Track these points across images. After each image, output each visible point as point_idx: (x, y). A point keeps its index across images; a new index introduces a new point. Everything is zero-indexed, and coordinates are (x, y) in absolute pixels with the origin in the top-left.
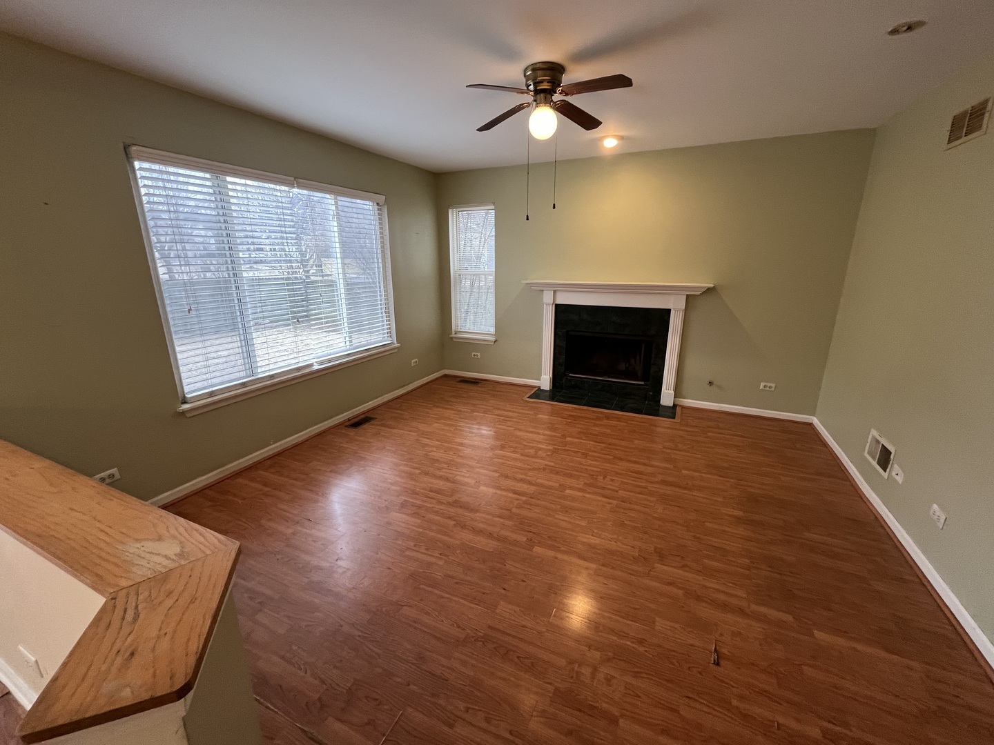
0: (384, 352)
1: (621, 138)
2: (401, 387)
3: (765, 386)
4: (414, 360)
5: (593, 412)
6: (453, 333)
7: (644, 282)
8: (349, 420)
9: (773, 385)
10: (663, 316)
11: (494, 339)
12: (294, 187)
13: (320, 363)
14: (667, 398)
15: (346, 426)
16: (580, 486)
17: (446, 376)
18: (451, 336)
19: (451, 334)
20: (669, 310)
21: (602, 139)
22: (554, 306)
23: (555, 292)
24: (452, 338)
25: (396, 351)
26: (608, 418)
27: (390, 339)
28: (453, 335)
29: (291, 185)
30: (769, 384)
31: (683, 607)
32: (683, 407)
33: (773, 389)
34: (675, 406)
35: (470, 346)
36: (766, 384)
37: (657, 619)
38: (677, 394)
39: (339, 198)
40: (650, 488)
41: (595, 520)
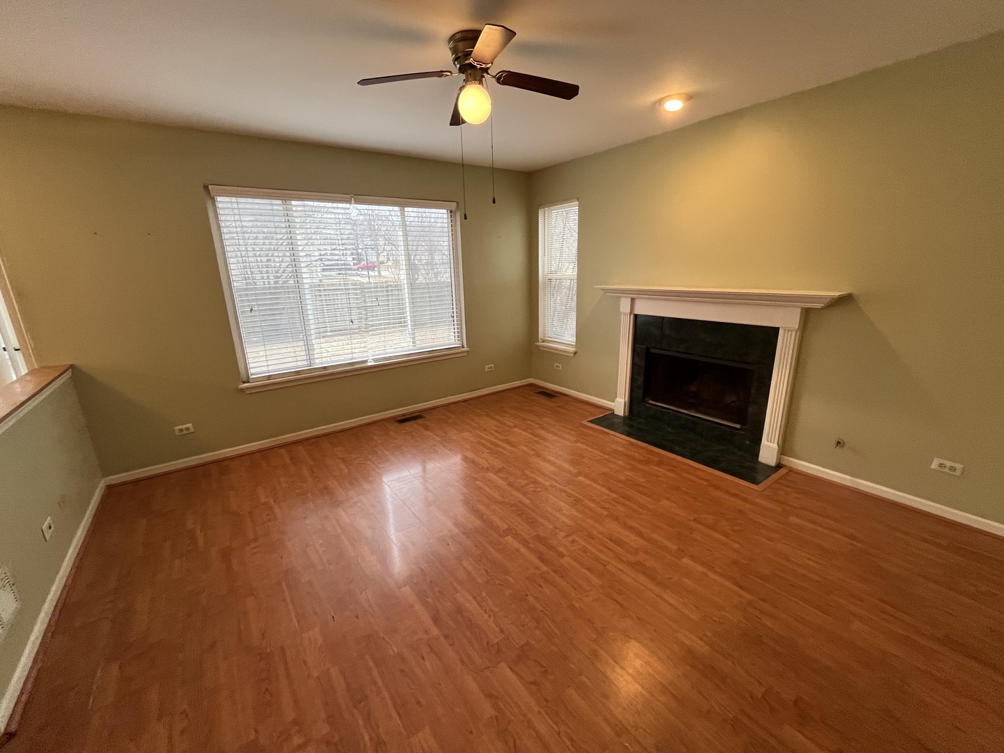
0: (448, 355)
1: (689, 97)
2: (471, 391)
3: (941, 465)
4: (490, 366)
5: (650, 452)
6: (540, 341)
7: (744, 288)
8: (399, 416)
9: (959, 466)
10: (769, 336)
11: (572, 349)
12: (351, 203)
13: (375, 360)
14: (768, 451)
15: (395, 421)
16: (527, 537)
17: (531, 385)
18: (537, 344)
19: (538, 341)
20: (778, 329)
21: (661, 101)
22: (632, 316)
23: (633, 300)
24: (538, 346)
25: (465, 354)
26: (660, 464)
27: (459, 342)
28: (540, 344)
29: (349, 202)
30: (949, 464)
31: (471, 732)
32: (791, 470)
33: (958, 473)
34: (779, 466)
35: (554, 356)
36: (942, 461)
37: (427, 730)
38: (784, 449)
39: (406, 209)
40: (609, 567)
41: (497, 582)
